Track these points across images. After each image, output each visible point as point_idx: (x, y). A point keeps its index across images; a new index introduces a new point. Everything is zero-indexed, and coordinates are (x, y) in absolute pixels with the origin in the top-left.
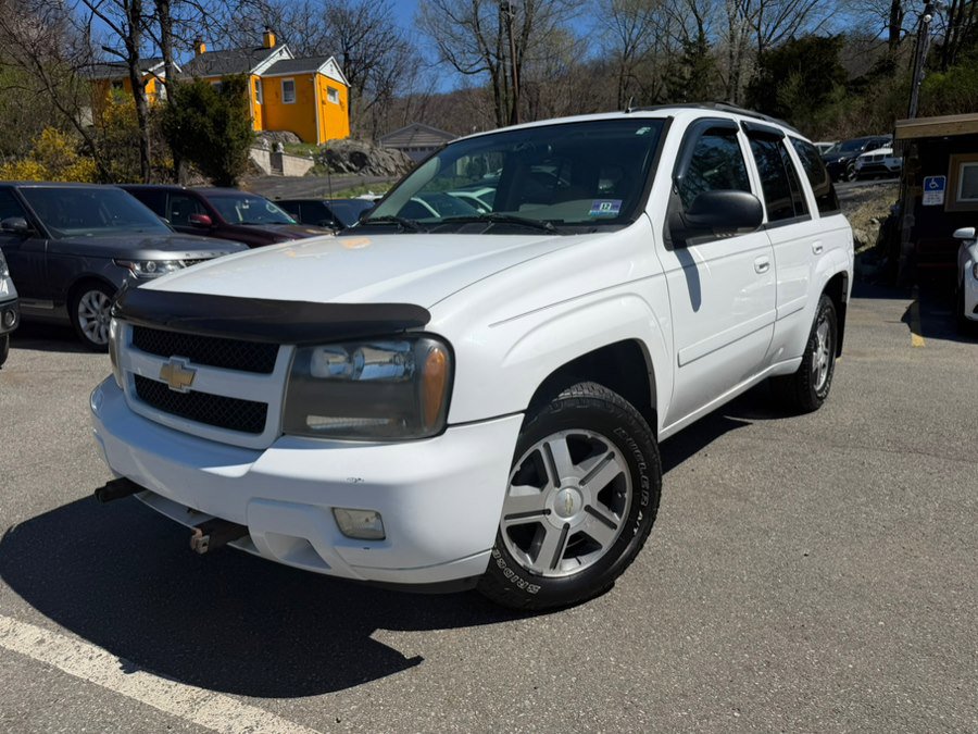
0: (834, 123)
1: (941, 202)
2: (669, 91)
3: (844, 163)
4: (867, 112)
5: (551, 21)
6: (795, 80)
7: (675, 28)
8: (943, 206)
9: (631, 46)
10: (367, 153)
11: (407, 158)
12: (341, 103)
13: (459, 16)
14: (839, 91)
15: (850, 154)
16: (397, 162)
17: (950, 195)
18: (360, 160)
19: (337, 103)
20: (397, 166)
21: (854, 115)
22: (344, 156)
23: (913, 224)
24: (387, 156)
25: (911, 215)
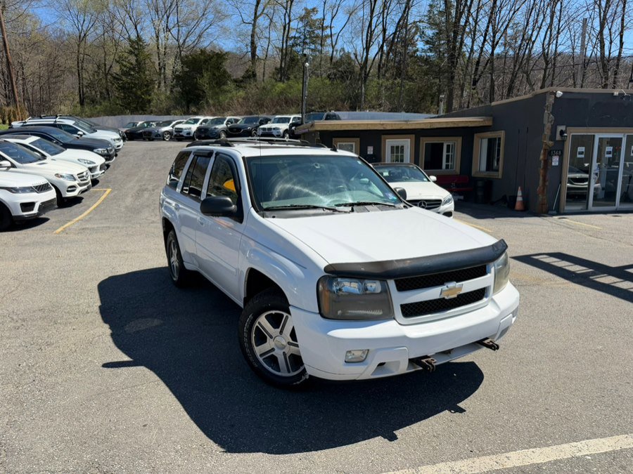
2: (122, 70)
3: (251, 131)
15: (252, 125)
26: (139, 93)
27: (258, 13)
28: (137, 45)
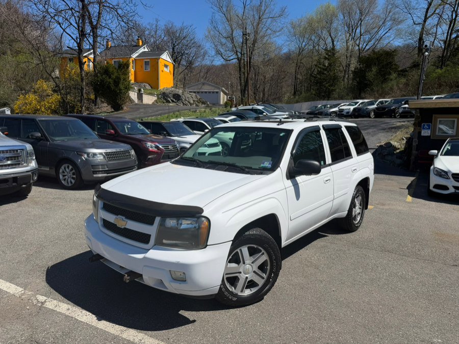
0: (392, 89)
1: (429, 135)
2: (318, 71)
3: (394, 110)
4: (407, 85)
5: (266, 39)
6: (374, 69)
7: (322, 43)
8: (430, 137)
9: (301, 50)
10: (181, 95)
11: (199, 97)
12: (170, 71)
13: (224, 35)
14: (393, 76)
15: (397, 105)
16: (194, 99)
17: (433, 131)
18: (177, 97)
19: (168, 71)
20: (194, 101)
21: (401, 86)
22: (170, 95)
23: (417, 143)
24: (189, 96)
25: (417, 140)
26: (327, 85)
27: (428, 16)
28: (331, 53)
